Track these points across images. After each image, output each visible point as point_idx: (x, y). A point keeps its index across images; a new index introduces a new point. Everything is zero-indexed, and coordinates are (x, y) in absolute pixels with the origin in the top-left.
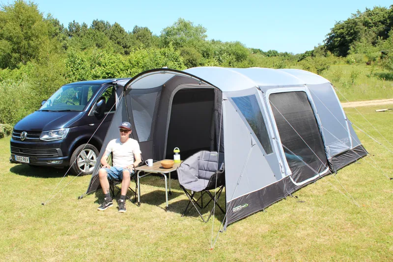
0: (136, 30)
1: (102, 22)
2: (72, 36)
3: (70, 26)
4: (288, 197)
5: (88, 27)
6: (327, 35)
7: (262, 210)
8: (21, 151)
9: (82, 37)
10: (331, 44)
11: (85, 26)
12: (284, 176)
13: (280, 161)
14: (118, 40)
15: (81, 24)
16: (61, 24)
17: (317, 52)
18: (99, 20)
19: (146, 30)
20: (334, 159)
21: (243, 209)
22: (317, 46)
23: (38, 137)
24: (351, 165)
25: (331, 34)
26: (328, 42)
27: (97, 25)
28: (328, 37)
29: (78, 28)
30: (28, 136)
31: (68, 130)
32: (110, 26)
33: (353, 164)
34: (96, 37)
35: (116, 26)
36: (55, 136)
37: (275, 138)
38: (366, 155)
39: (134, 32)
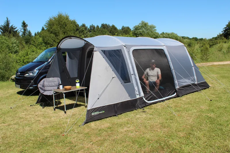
0: (123, 28)
1: (106, 25)
2: (91, 32)
3: (91, 27)
4: (139, 109)
5: (99, 27)
6: (224, 28)
7: (116, 116)
8: (17, 82)
9: (96, 32)
10: (226, 33)
11: (98, 27)
12: (138, 97)
13: (136, 88)
14: (114, 33)
15: (96, 26)
16: (86, 26)
17: (218, 38)
18: (105, 24)
19: (128, 28)
20: (181, 88)
21: (100, 114)
22: (219, 34)
23: (24, 75)
24: (195, 93)
25: (226, 28)
26: (224, 32)
27: (103, 26)
28: (225, 29)
29: (94, 27)
30: (20, 74)
31: (37, 71)
32: (110, 26)
33: (197, 92)
34: (103, 32)
35: (113, 26)
36: (31, 74)
37: (135, 74)
38: (209, 88)
39: (122, 29)
